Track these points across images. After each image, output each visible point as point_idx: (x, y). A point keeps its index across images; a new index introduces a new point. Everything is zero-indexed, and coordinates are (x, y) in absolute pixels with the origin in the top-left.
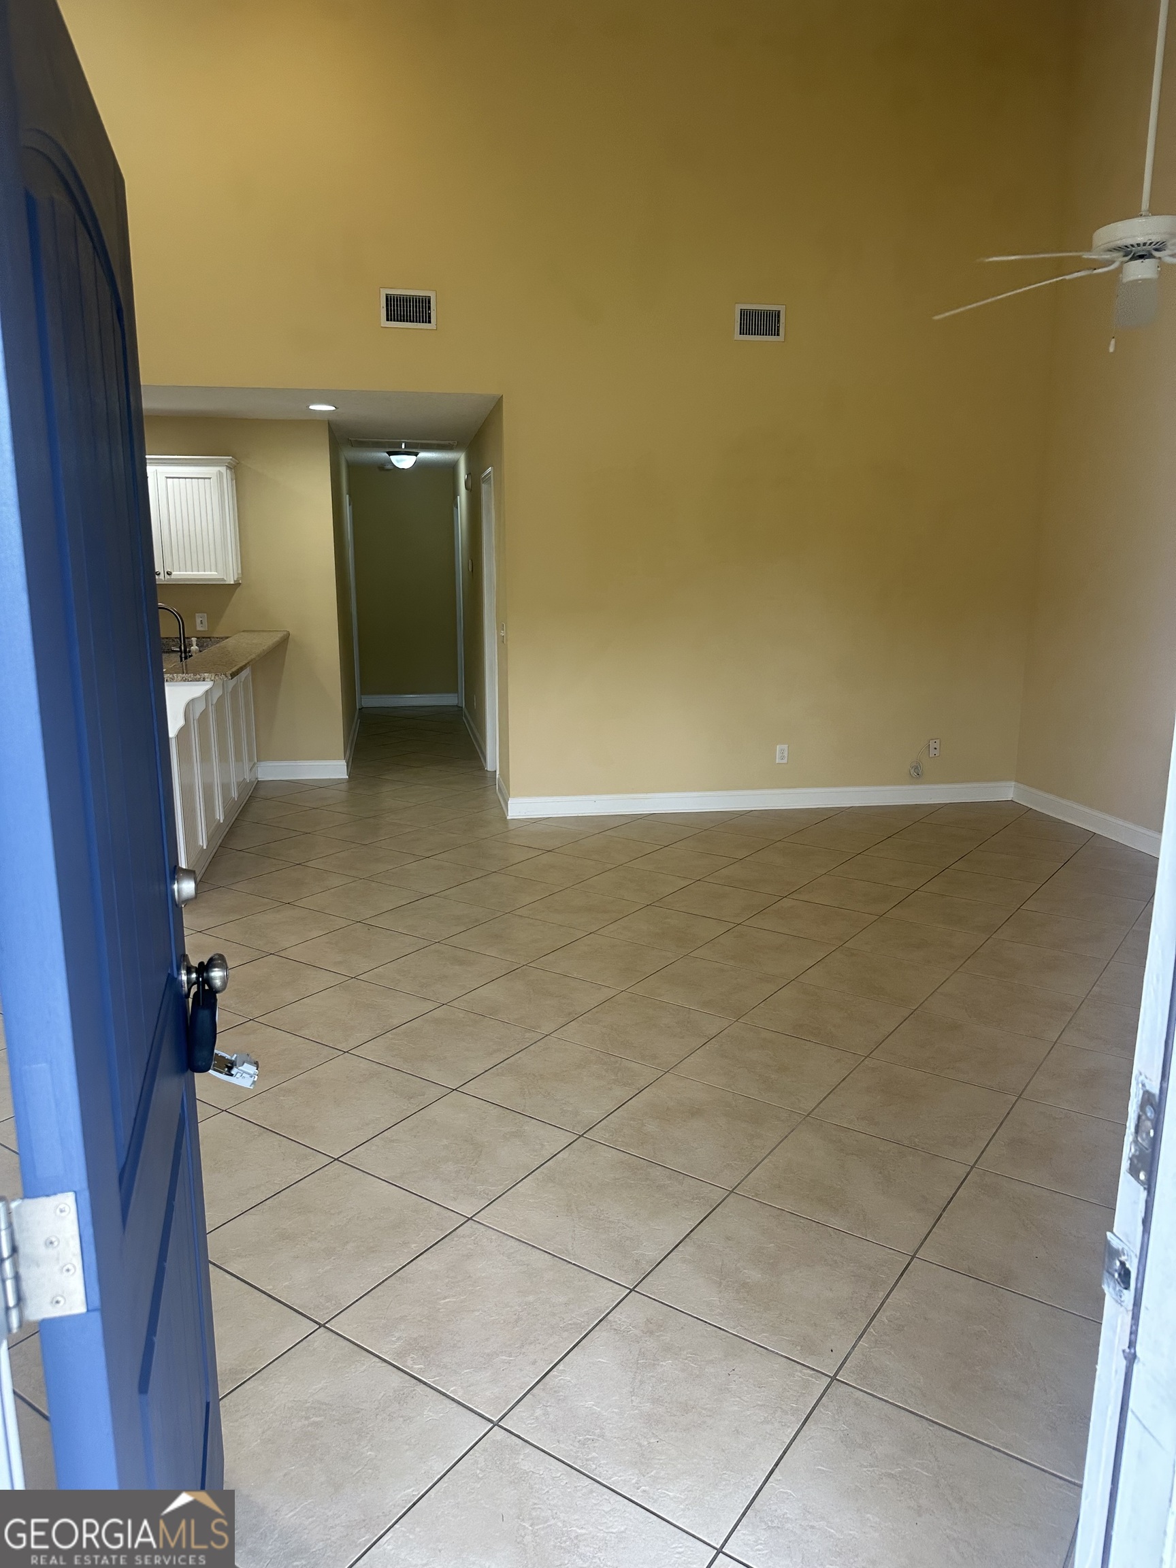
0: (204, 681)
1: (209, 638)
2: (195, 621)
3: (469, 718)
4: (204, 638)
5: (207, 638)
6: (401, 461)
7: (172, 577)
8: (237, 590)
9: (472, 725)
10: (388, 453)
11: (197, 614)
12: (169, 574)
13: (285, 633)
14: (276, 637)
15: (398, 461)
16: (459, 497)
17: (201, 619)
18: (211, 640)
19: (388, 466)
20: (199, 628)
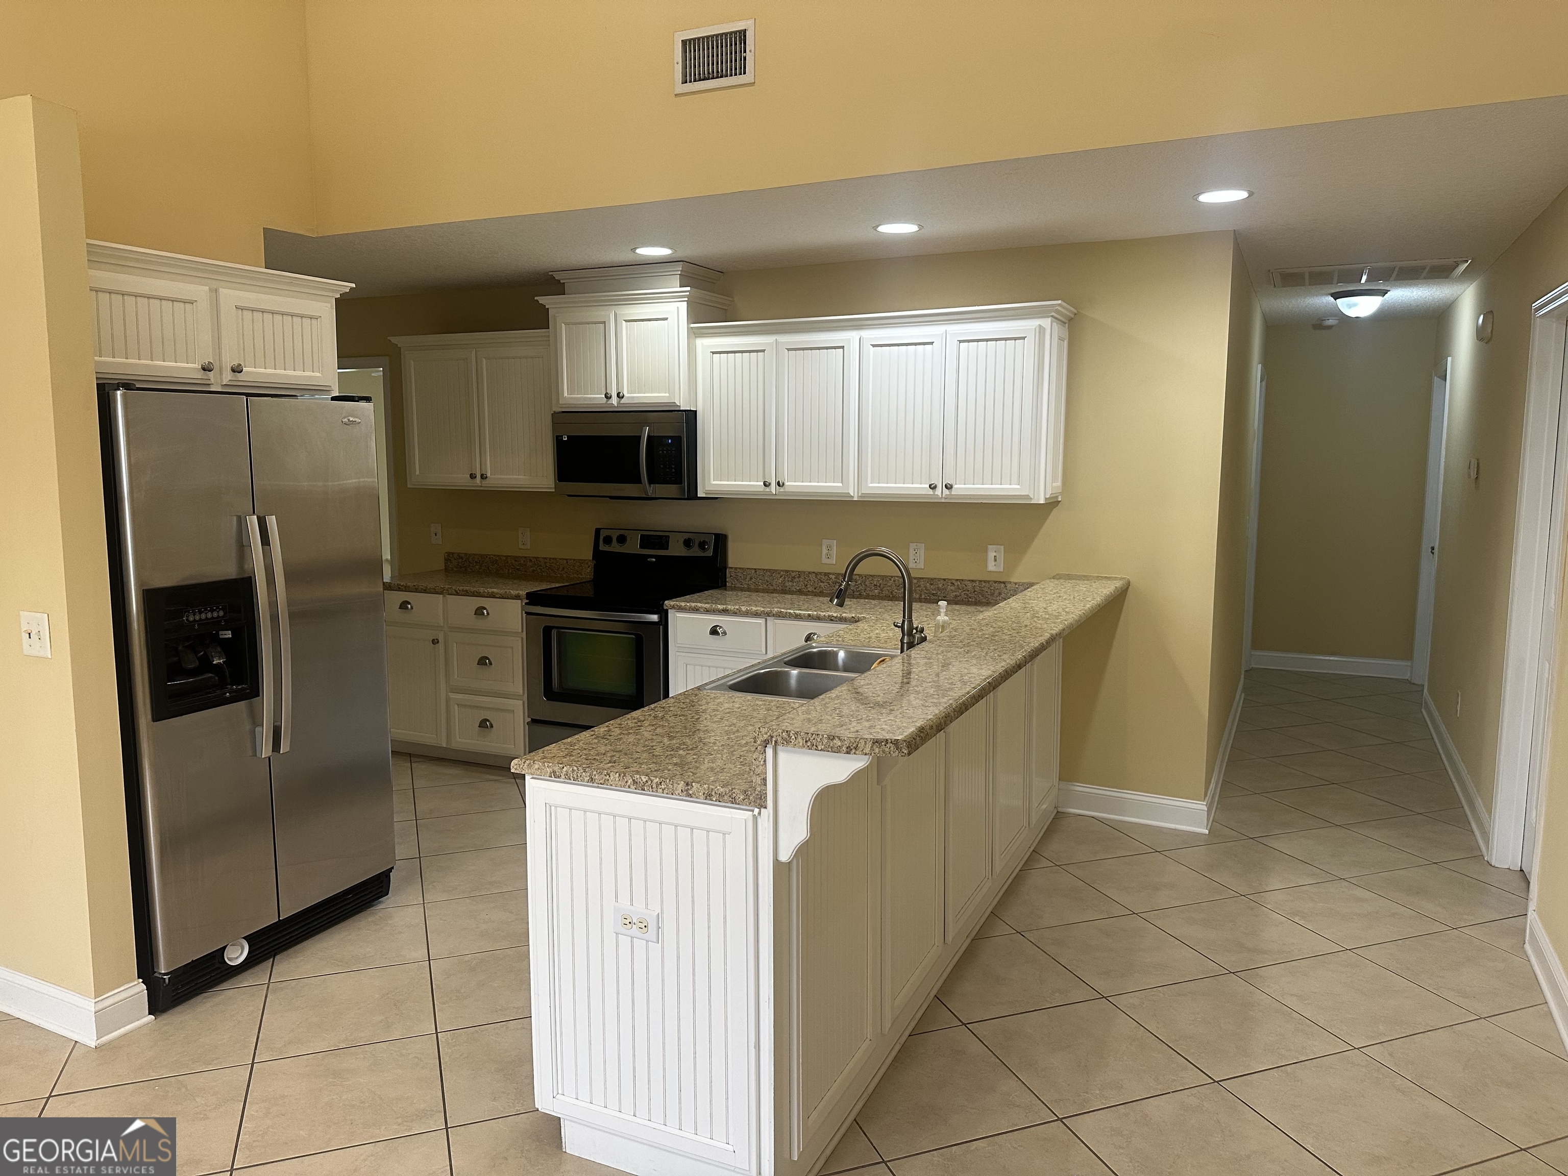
0: (848, 753)
1: (1004, 583)
2: (987, 556)
3: (1436, 714)
4: (996, 582)
5: (1001, 582)
6: (1355, 305)
7: (954, 492)
8: (1053, 513)
9: (1443, 728)
10: (1333, 295)
11: (989, 546)
12: (949, 487)
13: (1118, 584)
14: (1102, 591)
15: (1350, 306)
16: (1449, 359)
17: (995, 554)
18: (1006, 586)
19: (1330, 320)
20: (991, 566)
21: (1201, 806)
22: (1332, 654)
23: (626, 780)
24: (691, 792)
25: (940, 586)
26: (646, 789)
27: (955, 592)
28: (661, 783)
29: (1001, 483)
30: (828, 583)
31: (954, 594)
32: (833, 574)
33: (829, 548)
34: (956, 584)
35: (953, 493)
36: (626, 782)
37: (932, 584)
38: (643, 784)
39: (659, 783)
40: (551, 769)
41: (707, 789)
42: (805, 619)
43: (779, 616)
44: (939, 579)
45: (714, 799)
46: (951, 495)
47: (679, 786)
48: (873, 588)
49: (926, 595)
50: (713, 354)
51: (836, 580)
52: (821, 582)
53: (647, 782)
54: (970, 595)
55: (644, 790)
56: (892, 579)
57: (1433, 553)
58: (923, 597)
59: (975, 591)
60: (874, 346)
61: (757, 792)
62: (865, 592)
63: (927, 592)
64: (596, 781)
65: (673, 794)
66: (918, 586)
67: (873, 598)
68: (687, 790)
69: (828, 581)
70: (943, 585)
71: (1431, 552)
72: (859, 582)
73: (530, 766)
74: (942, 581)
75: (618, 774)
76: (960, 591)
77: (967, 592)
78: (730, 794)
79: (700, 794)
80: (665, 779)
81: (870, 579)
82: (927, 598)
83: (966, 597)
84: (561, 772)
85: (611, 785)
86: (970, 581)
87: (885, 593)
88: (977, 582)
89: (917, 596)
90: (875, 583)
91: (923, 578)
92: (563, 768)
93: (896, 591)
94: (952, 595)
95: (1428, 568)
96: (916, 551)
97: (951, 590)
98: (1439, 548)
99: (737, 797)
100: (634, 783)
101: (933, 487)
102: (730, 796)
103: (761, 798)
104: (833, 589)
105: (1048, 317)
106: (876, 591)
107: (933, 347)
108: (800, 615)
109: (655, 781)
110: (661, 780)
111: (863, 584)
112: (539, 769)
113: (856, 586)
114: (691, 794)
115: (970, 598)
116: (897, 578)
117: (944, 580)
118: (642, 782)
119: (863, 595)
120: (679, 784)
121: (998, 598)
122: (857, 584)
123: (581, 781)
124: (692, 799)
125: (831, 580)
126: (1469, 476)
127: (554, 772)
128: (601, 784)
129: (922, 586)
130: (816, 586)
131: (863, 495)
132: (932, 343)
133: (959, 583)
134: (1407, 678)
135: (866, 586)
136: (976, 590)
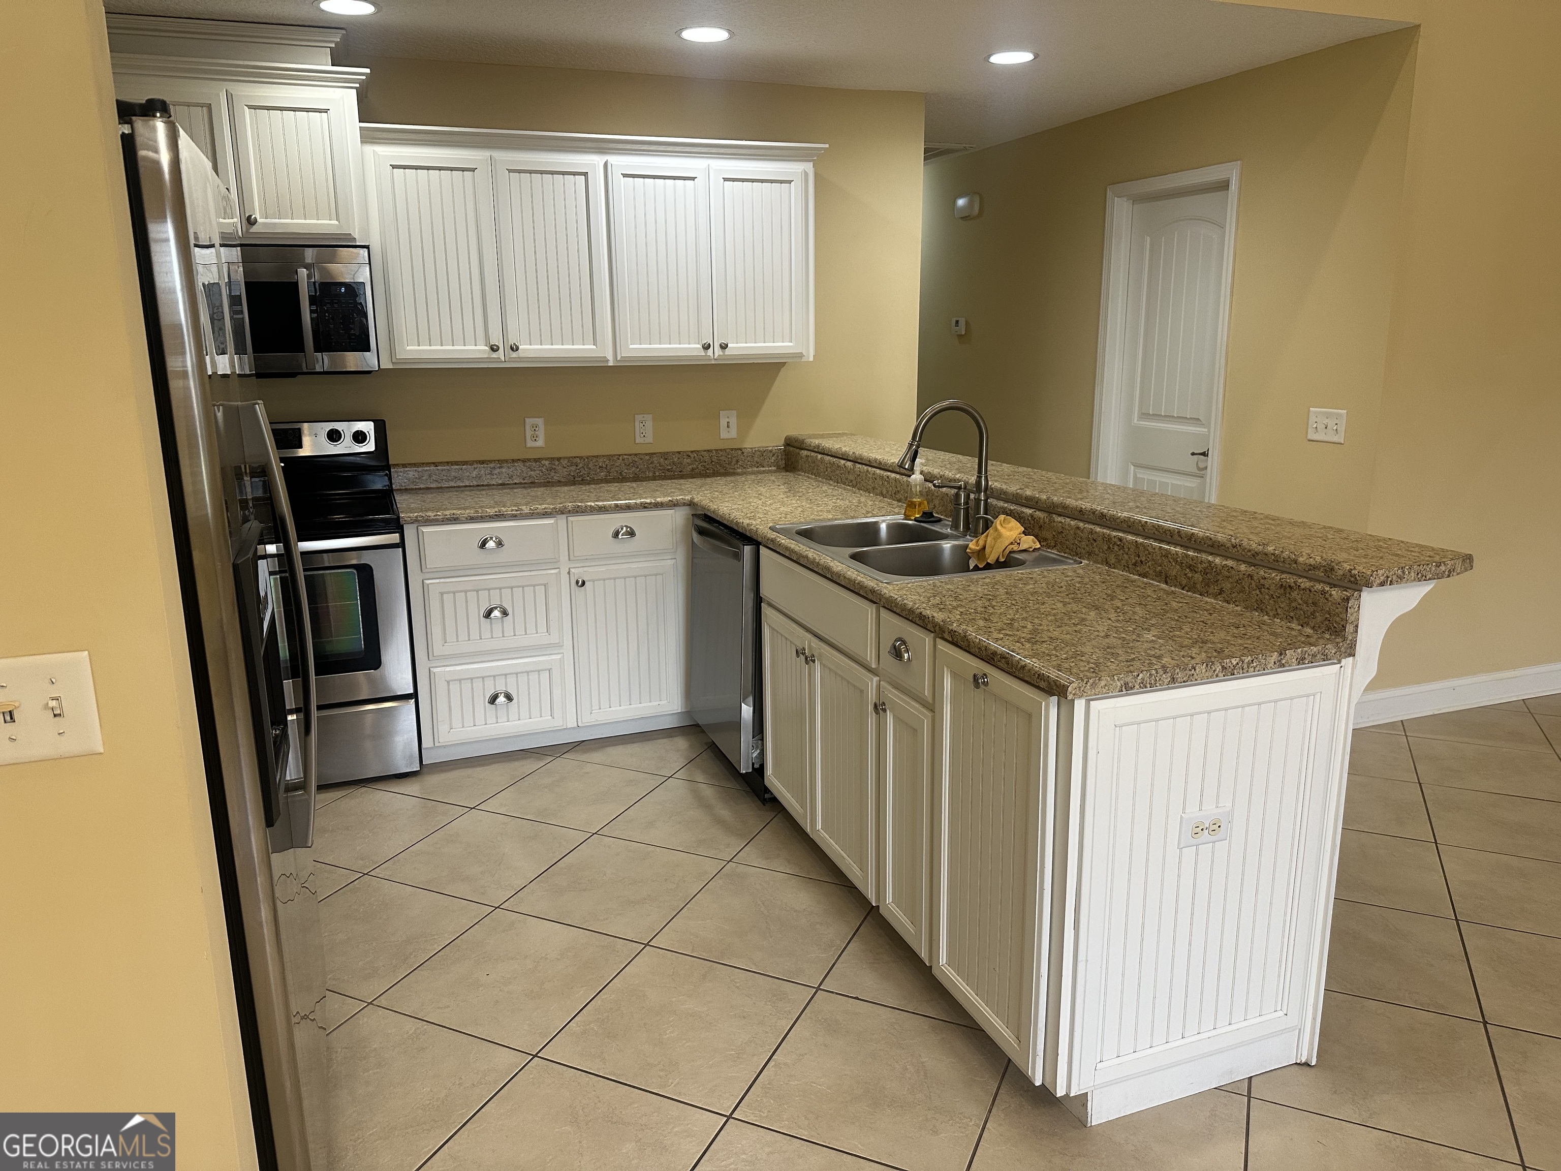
2: (719, 423)
4: (732, 449)
5: (736, 449)
8: (781, 372)
11: (720, 413)
17: (727, 420)
18: (743, 453)
20: (724, 435)
23: (1214, 669)
24: (1283, 662)
25: (676, 460)
26: (1235, 673)
27: (691, 464)
28: (1252, 661)
29: (774, 340)
30: (541, 470)
31: (690, 467)
32: (546, 459)
33: (535, 427)
34: (692, 456)
35: (726, 353)
36: (1214, 671)
37: (666, 459)
38: (1233, 668)
39: (1250, 662)
40: (1122, 682)
41: (1300, 652)
42: (612, 510)
43: (577, 512)
44: (674, 453)
45: (1307, 662)
46: (724, 355)
47: (1272, 658)
48: (598, 470)
49: (661, 472)
50: (393, 168)
51: (550, 466)
52: (532, 471)
53: (1237, 664)
54: (707, 467)
55: (1234, 675)
56: (621, 458)
58: (657, 474)
59: (712, 462)
60: (625, 175)
61: (1348, 642)
62: (588, 476)
63: (661, 468)
64: (1179, 680)
65: (1264, 670)
66: (651, 463)
67: (601, 481)
68: (1280, 661)
69: (540, 468)
70: (679, 458)
72: (581, 465)
73: (1094, 685)
74: (677, 455)
75: (1205, 664)
76: (697, 463)
77: (704, 464)
78: (1323, 651)
79: (1293, 660)
80: (1257, 655)
81: (594, 461)
82: (662, 475)
83: (703, 468)
84: (1135, 681)
85: (1196, 680)
86: (705, 451)
87: (614, 474)
88: (714, 452)
89: (651, 474)
90: (600, 464)
91: (655, 454)
92: (1138, 676)
93: (626, 471)
94: (688, 469)
96: (644, 424)
97: (688, 463)
99: (1329, 653)
100: (1223, 670)
101: (706, 347)
102: (1322, 654)
103: (1351, 647)
104: (548, 478)
105: (810, 161)
106: (602, 473)
107: (695, 184)
108: (604, 507)
109: (1246, 661)
110: (1253, 657)
111: (585, 467)
112: (1106, 685)
113: (577, 471)
114: (1283, 664)
115: (708, 469)
116: (625, 457)
117: (679, 453)
118: (1232, 666)
119: (587, 480)
120: (1272, 656)
121: (736, 466)
122: (578, 468)
123: (1160, 685)
124: (1284, 669)
125: (545, 467)
127: (1126, 684)
128: (1184, 682)
129: (655, 462)
130: (525, 475)
131: (624, 359)
132: (693, 179)
133: (696, 455)
135: (590, 469)
136: (713, 460)
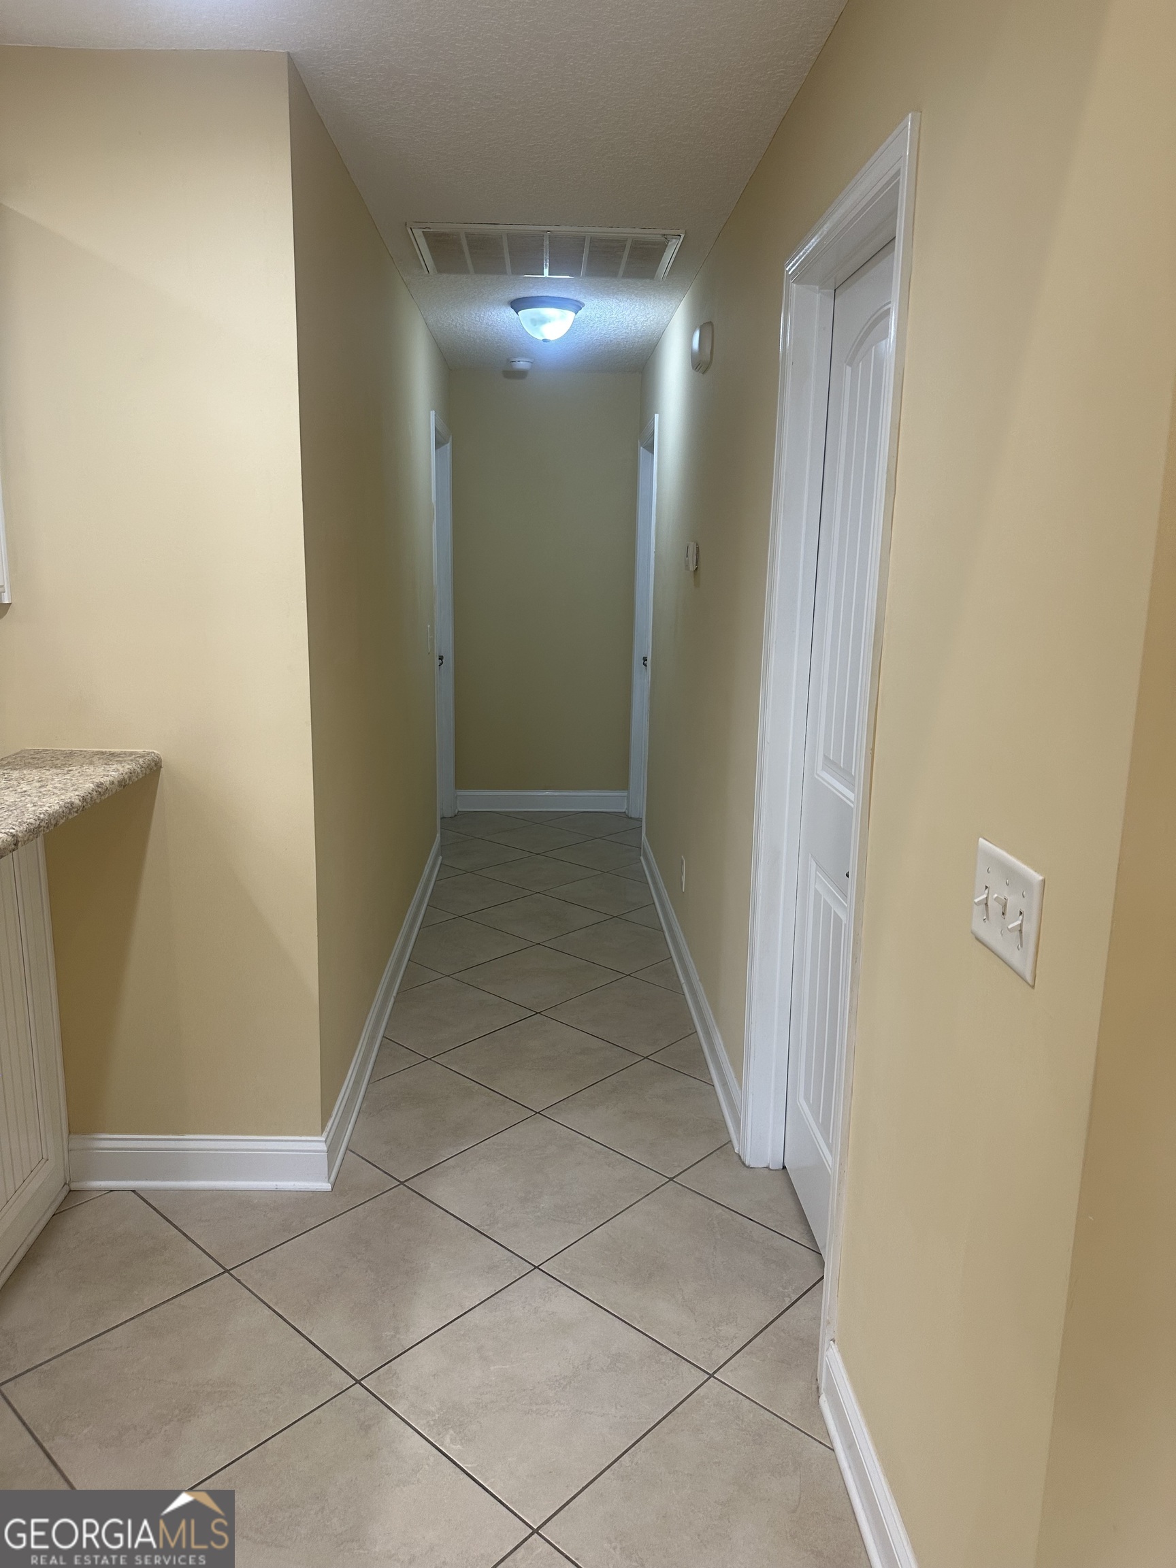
15: (535, 324)
16: (656, 416)
19: (521, 362)
21: (316, 1145)
22: (546, 788)
57: (645, 665)
71: (644, 664)
95: (642, 682)
98: (652, 659)
126: (687, 566)
134: (624, 811)
